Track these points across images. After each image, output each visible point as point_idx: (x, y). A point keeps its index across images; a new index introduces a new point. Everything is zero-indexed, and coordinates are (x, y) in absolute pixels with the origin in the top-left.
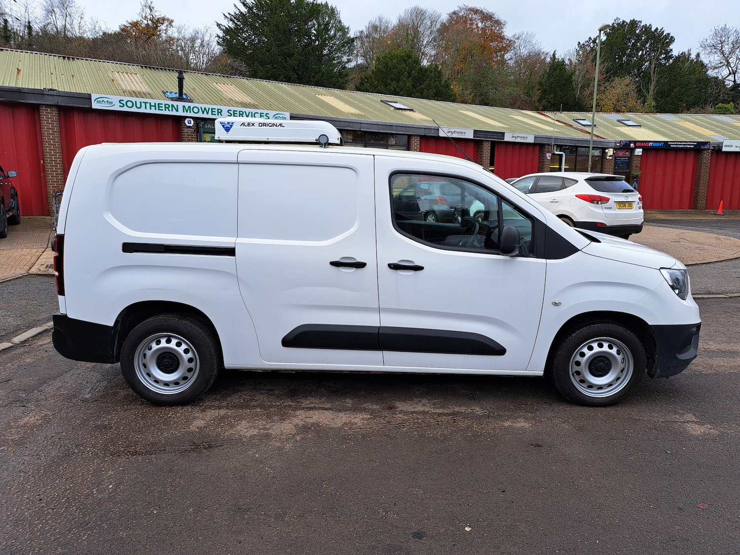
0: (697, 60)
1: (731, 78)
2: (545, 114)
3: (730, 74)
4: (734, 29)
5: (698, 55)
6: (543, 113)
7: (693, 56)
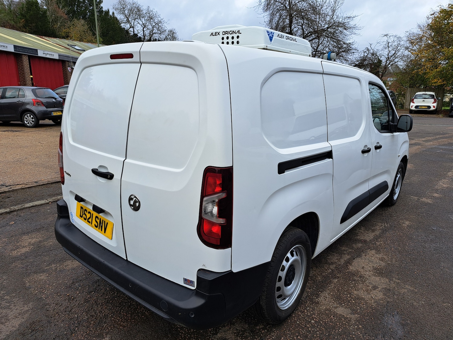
0: (114, 16)
1: (131, 29)
2: (44, 38)
3: (130, 27)
4: (129, 2)
5: (113, 13)
6: (42, 37)
7: (111, 13)
